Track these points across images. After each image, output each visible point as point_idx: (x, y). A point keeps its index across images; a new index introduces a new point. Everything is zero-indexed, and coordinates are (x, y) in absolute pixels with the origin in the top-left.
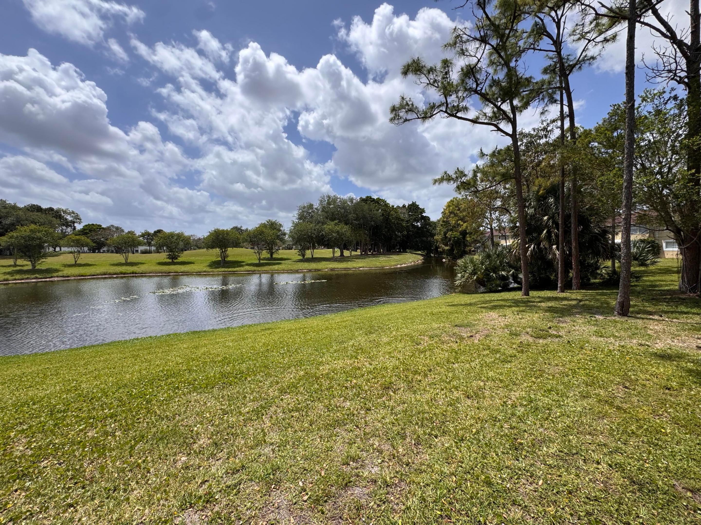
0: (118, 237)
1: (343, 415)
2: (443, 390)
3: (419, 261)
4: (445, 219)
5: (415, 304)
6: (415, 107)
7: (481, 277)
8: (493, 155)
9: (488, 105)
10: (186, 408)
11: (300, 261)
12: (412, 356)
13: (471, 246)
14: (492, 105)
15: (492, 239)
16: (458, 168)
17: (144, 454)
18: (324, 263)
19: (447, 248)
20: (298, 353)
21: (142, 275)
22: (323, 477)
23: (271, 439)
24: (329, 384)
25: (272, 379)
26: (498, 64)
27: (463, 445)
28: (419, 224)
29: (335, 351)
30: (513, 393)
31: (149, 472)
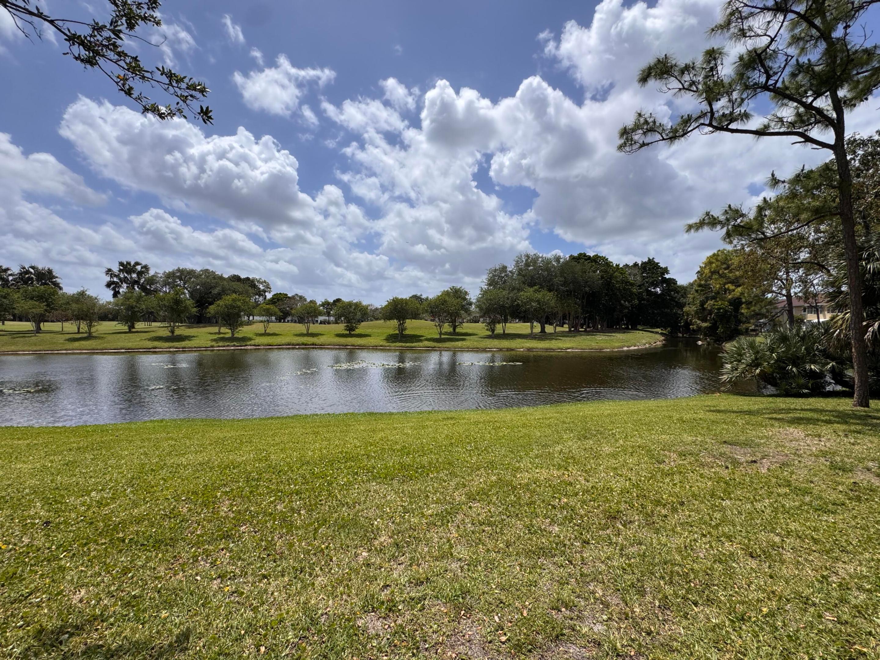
0: (301, 307)
1: (550, 542)
2: (705, 536)
3: (658, 343)
4: (703, 282)
5: (652, 403)
6: (658, 124)
7: (768, 370)
8: (798, 179)
9: (787, 105)
10: (366, 498)
11: (489, 337)
12: (651, 478)
13: (749, 323)
14: (795, 104)
15: (790, 312)
16: (730, 206)
17: (327, 539)
18: (519, 341)
19: (705, 325)
20: (488, 452)
21: (322, 347)
22: (525, 618)
23: (458, 553)
24: (529, 498)
25: (458, 479)
26: (808, 38)
27: (744, 627)
28: (658, 289)
29: (537, 457)
30: (840, 565)
31: (331, 560)
